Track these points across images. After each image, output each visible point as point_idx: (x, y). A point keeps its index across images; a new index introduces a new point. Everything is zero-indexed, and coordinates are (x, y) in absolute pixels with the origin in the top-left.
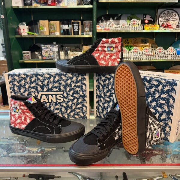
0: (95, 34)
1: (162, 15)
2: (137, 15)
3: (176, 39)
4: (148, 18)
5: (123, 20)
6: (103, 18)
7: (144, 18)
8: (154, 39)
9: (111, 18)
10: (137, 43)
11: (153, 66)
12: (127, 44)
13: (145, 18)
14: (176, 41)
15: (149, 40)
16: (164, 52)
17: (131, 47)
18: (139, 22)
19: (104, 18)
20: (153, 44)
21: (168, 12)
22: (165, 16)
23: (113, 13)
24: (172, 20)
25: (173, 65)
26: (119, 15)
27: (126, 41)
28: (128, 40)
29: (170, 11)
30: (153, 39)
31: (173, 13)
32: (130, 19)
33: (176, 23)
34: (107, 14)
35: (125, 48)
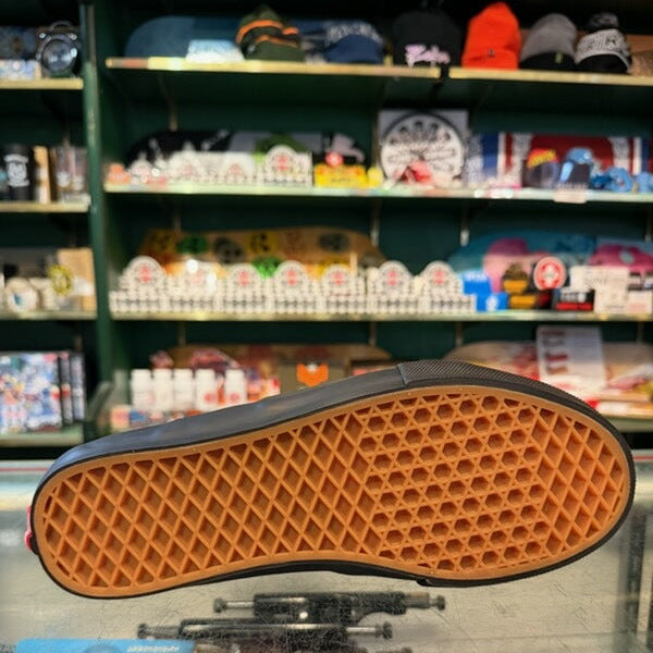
1: (395, 134)
2: (298, 137)
3: (465, 236)
4: (342, 145)
6: (153, 144)
7: (323, 146)
8: (375, 235)
9: (189, 145)
11: (379, 345)
12: (262, 253)
13: (331, 144)
15: (353, 237)
17: (277, 264)
18: (305, 160)
19: (161, 144)
20: (369, 254)
21: (419, 124)
24: (433, 155)
25: (459, 341)
26: (223, 134)
27: (258, 240)
28: (264, 237)
29: (428, 121)
30: (369, 235)
31: (435, 127)
33: (452, 167)
34: (174, 127)
35: (249, 268)
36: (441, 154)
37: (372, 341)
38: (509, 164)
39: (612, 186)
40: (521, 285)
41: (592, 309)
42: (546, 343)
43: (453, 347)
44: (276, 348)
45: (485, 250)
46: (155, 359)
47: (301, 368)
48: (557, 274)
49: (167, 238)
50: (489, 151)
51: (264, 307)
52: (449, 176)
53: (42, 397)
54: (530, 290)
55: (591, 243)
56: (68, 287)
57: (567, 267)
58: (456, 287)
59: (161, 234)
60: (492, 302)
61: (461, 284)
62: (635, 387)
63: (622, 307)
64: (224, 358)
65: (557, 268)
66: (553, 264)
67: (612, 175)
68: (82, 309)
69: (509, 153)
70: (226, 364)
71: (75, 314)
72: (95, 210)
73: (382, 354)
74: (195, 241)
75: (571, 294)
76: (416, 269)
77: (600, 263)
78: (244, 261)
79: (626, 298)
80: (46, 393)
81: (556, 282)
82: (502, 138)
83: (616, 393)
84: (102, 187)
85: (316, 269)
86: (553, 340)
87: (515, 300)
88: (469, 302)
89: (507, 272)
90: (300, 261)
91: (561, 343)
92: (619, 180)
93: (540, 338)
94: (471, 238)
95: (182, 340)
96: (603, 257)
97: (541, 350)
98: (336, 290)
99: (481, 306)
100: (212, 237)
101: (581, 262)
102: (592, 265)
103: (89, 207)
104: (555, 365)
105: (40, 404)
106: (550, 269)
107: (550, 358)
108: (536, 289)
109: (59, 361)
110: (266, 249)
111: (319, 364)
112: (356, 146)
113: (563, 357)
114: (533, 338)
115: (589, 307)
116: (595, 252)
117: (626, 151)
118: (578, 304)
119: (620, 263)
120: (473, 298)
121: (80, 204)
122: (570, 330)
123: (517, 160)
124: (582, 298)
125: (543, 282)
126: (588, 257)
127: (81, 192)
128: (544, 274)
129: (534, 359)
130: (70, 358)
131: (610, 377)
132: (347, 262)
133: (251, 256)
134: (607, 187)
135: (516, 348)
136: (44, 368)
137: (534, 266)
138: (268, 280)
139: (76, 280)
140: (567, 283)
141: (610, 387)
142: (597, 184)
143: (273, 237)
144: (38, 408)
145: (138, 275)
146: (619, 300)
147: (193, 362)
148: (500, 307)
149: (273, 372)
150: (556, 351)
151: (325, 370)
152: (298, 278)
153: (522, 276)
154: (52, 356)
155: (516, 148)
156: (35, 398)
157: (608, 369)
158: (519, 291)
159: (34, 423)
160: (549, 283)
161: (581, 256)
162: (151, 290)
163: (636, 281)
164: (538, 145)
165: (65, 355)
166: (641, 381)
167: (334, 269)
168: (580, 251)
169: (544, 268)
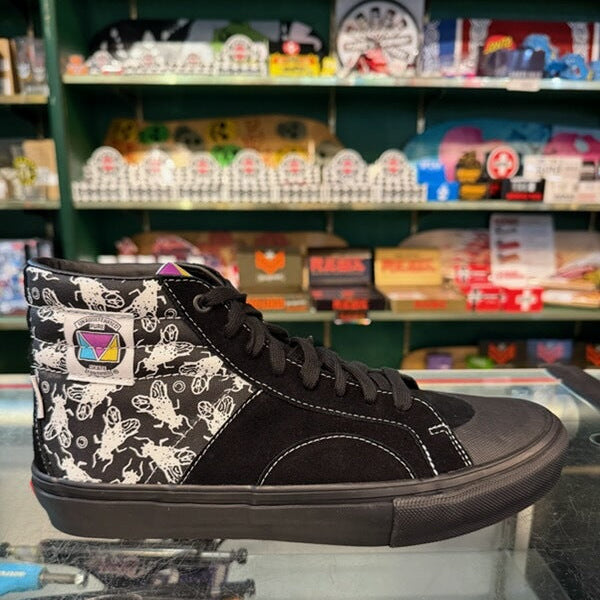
1: (350, 21)
2: (255, 25)
3: (421, 124)
4: (300, 33)
5: (197, 39)
6: (114, 33)
7: (282, 34)
8: (332, 122)
9: (148, 35)
10: (262, 136)
11: (337, 232)
12: (221, 142)
13: (288, 33)
15: (311, 125)
17: (235, 152)
18: (262, 49)
19: (121, 34)
20: (327, 142)
21: (376, 10)
22: (365, 24)
23: (154, 13)
24: (390, 42)
25: (414, 228)
26: (182, 23)
27: (217, 129)
28: (223, 126)
29: (384, 7)
30: (327, 123)
31: (392, 13)
33: (408, 56)
34: (134, 16)
35: (208, 157)
36: (397, 41)
37: (330, 228)
38: (465, 50)
39: (567, 73)
40: (474, 174)
41: (541, 199)
42: (498, 231)
43: (408, 234)
44: (236, 236)
45: (440, 139)
46: (120, 245)
47: (258, 255)
48: (510, 164)
49: (130, 128)
50: (446, 37)
51: (220, 196)
52: (403, 64)
53: (12, 283)
54: (483, 179)
55: (546, 130)
56: (32, 178)
57: (520, 156)
58: (410, 175)
59: (124, 124)
60: (443, 192)
61: (415, 173)
62: (584, 275)
63: (572, 197)
64: (186, 245)
65: (510, 157)
66: (506, 153)
67: (568, 62)
68: (47, 198)
69: (466, 39)
70: (188, 251)
71: (41, 203)
72: (53, 101)
73: (338, 242)
74: (156, 130)
75: (522, 183)
76: (370, 158)
77: (554, 152)
78: (203, 150)
79: (576, 188)
80: (15, 279)
81: (509, 171)
82: (459, 23)
83: (563, 282)
84: (60, 78)
85: (273, 157)
86: (506, 227)
87: (466, 189)
88: (421, 191)
89: (461, 160)
90: (258, 150)
91: (514, 231)
92: (574, 68)
93: (493, 226)
94: (427, 126)
95: (147, 228)
96: (557, 145)
97: (494, 237)
98: (292, 179)
99: (432, 195)
100: (173, 126)
101: (535, 151)
102: (546, 153)
103: (49, 99)
104: (507, 252)
105: (10, 289)
106: (503, 158)
107: (502, 245)
108: (489, 177)
109: (27, 248)
110: (225, 137)
111: (276, 252)
112: (313, 34)
113: (515, 245)
114: (487, 226)
115: (539, 196)
116: (550, 140)
117: (585, 37)
118: (528, 193)
119: (574, 152)
120: (425, 187)
121: (39, 95)
122: (522, 218)
123: (473, 46)
124: (532, 188)
125: (496, 171)
126: (542, 146)
127: (42, 83)
128: (497, 163)
129: (486, 246)
130: (38, 245)
131: (559, 265)
132: (305, 150)
133: (211, 144)
134: (562, 74)
135: (469, 236)
136: (13, 255)
137: (488, 155)
138: (226, 169)
139: (40, 171)
140: (520, 172)
141: (560, 275)
142: (553, 72)
143: (231, 125)
144: (8, 294)
145: (101, 165)
146: (569, 190)
147: (156, 248)
148: (451, 197)
149: (233, 259)
150: (508, 239)
151: (282, 257)
152: (254, 166)
153: (475, 164)
154: (20, 244)
155: (473, 34)
156: (6, 285)
157: (559, 257)
158: (472, 180)
159: (5, 308)
160: (502, 171)
161: (536, 145)
162: (114, 179)
163: (590, 169)
164: (495, 31)
165: (33, 243)
166: (591, 269)
167: (292, 157)
168: (535, 140)
169: (497, 157)
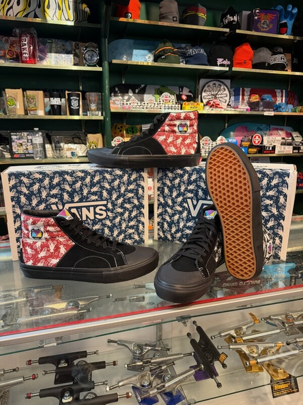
0: (109, 115)
1: (206, 88)
2: (169, 87)
3: (226, 125)
4: (185, 93)
5: (149, 94)
6: (117, 89)
7: (180, 91)
9: (130, 91)
13: (182, 91)
14: (226, 127)
16: (211, 144)
18: (174, 97)
19: (119, 90)
21: (215, 84)
22: (211, 89)
23: (133, 81)
24: (219, 96)
26: (143, 86)
29: (217, 83)
31: (220, 86)
32: (160, 93)
33: (226, 101)
34: (123, 82)
36: (222, 96)
38: (243, 99)
39: (281, 110)
40: (248, 143)
49: (121, 127)
50: (236, 94)
52: (226, 105)
57: (262, 136)
63: (284, 151)
65: (259, 137)
67: (281, 105)
69: (243, 95)
77: (271, 135)
81: (259, 142)
82: (241, 89)
84: (110, 110)
92: (283, 107)
94: (228, 127)
101: (265, 134)
103: (103, 118)
106: (257, 138)
112: (190, 92)
116: (270, 131)
118: (270, 150)
119: (279, 134)
123: (246, 98)
125: (255, 142)
126: (268, 132)
140: (262, 142)
145: (116, 142)
146: (283, 149)
153: (249, 140)
155: (246, 93)
160: (257, 142)
161: (265, 132)
163: (284, 141)
164: (252, 93)
168: (265, 131)
169: (255, 137)
